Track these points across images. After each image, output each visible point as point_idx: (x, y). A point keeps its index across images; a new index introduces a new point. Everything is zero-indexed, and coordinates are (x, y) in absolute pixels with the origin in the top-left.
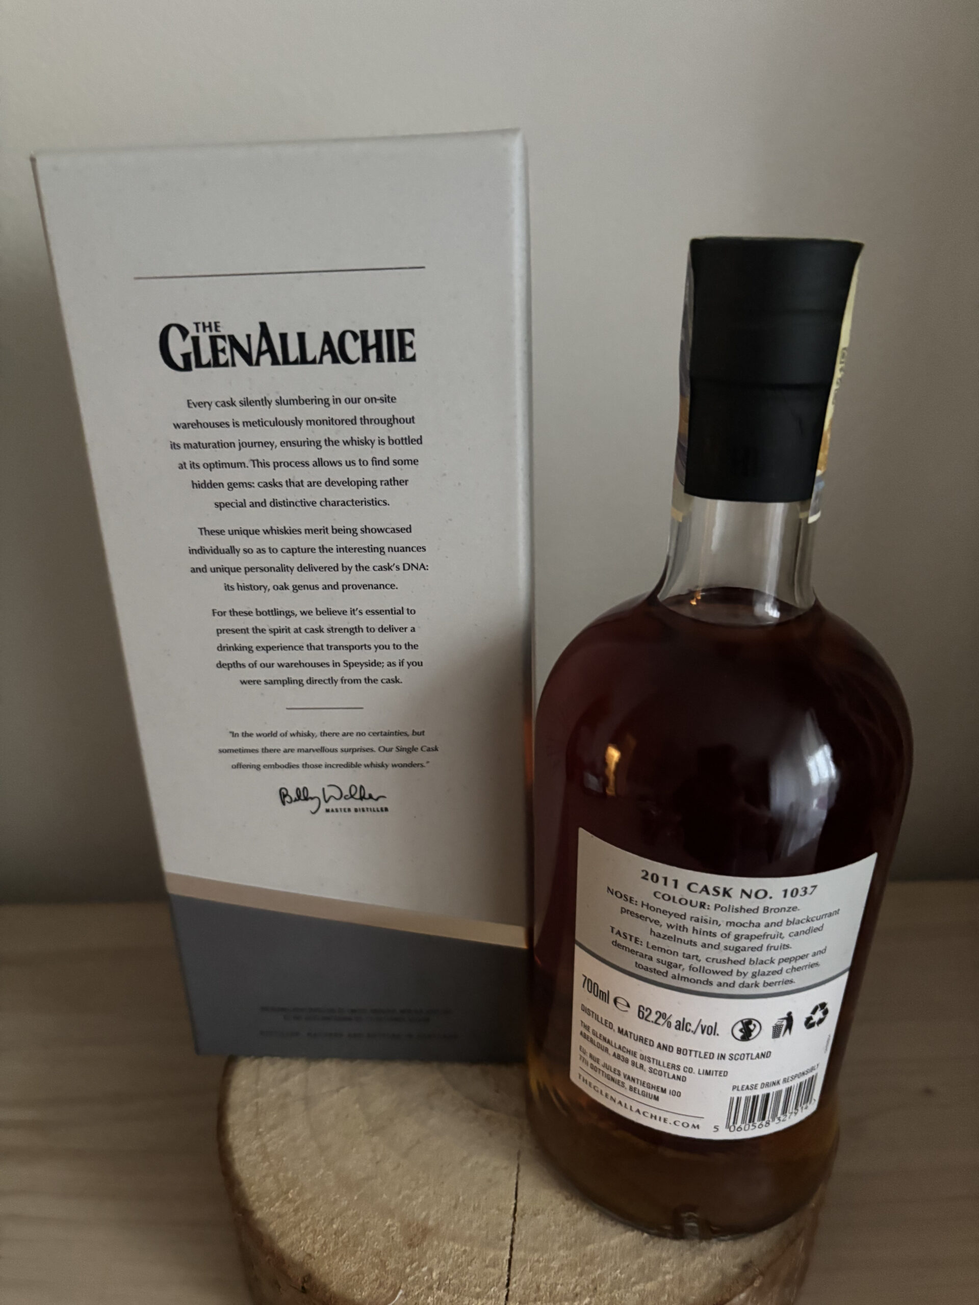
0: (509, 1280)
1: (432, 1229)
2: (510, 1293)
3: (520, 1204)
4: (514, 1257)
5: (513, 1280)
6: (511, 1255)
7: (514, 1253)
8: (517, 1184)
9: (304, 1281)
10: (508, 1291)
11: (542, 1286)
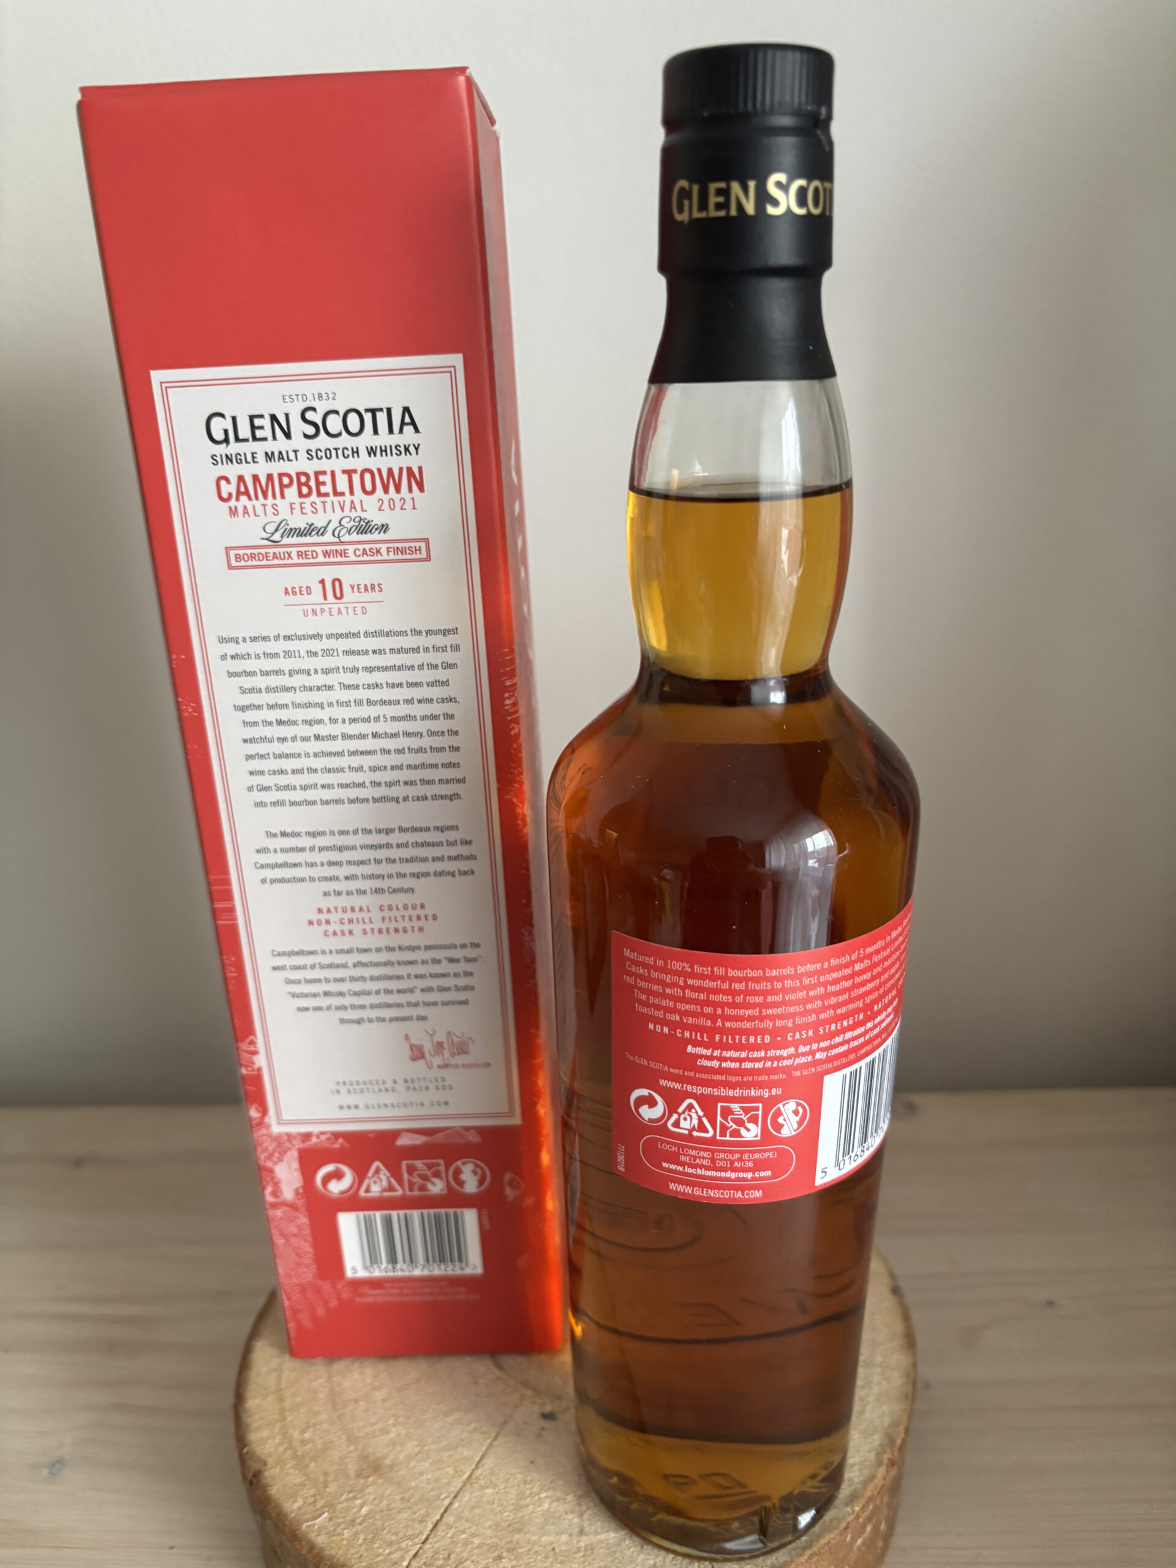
1: (385, 1468)
2: (421, 1551)
3: (478, 1473)
4: (444, 1520)
5: (430, 1541)
6: (442, 1516)
7: (446, 1515)
8: (486, 1451)
9: (255, 1476)
10: (420, 1548)
11: (452, 1556)
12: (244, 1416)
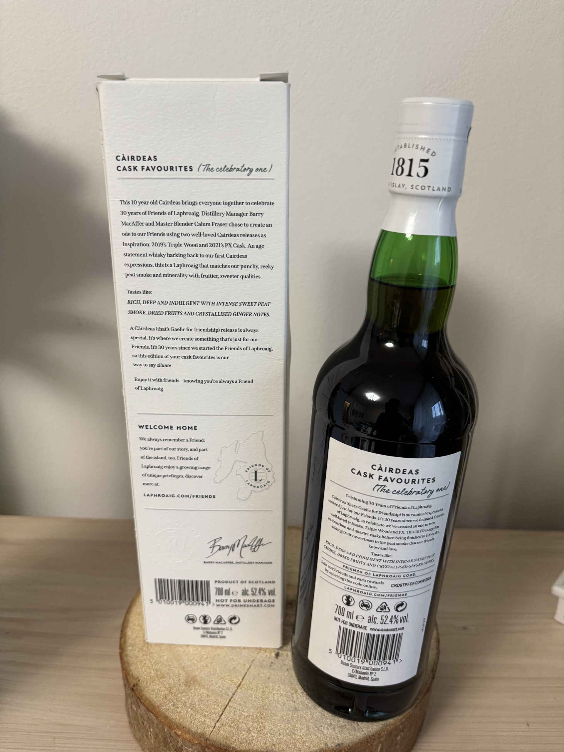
0: (222, 714)
1: (198, 681)
2: (220, 720)
3: (243, 682)
4: (229, 705)
5: (224, 715)
6: (228, 703)
7: (230, 703)
8: (246, 673)
9: (134, 686)
10: (220, 718)
12: (125, 659)
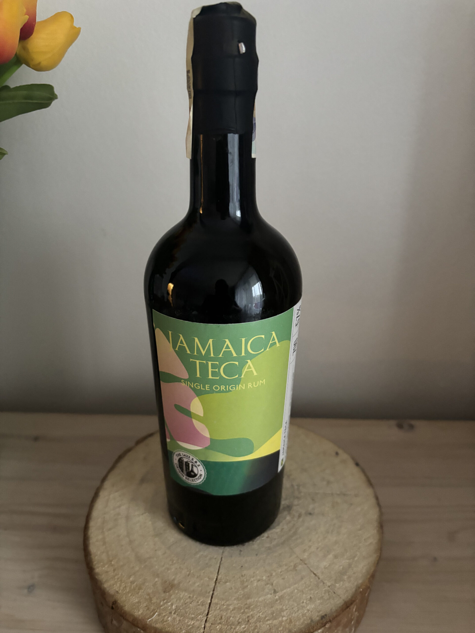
1: (176, 585)
2: (208, 619)
3: (219, 577)
4: (212, 602)
5: (210, 613)
9: (113, 604)
11: (223, 617)
